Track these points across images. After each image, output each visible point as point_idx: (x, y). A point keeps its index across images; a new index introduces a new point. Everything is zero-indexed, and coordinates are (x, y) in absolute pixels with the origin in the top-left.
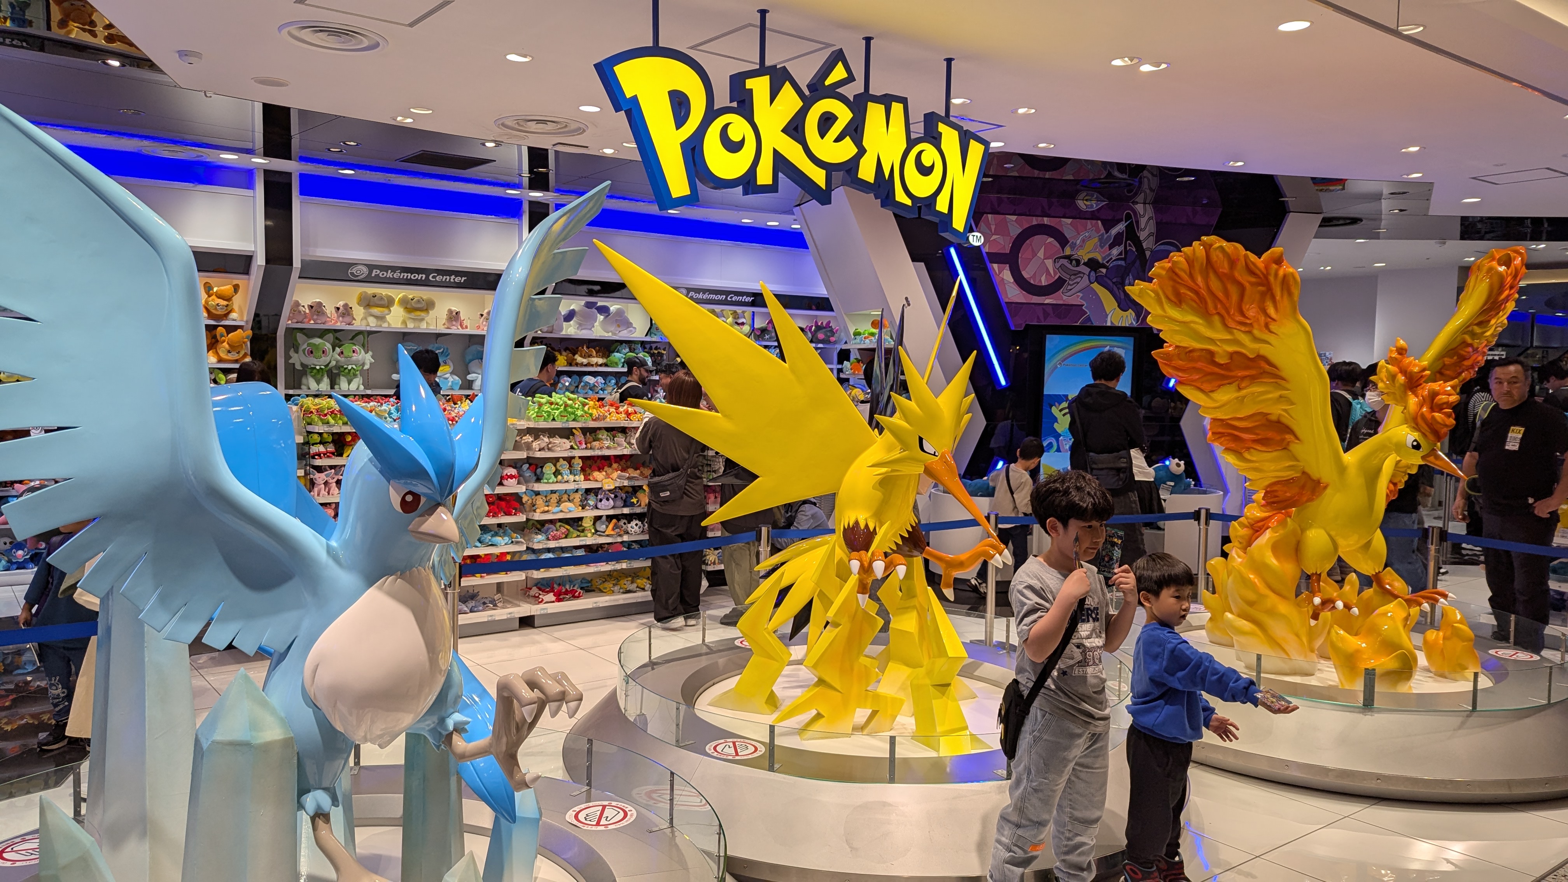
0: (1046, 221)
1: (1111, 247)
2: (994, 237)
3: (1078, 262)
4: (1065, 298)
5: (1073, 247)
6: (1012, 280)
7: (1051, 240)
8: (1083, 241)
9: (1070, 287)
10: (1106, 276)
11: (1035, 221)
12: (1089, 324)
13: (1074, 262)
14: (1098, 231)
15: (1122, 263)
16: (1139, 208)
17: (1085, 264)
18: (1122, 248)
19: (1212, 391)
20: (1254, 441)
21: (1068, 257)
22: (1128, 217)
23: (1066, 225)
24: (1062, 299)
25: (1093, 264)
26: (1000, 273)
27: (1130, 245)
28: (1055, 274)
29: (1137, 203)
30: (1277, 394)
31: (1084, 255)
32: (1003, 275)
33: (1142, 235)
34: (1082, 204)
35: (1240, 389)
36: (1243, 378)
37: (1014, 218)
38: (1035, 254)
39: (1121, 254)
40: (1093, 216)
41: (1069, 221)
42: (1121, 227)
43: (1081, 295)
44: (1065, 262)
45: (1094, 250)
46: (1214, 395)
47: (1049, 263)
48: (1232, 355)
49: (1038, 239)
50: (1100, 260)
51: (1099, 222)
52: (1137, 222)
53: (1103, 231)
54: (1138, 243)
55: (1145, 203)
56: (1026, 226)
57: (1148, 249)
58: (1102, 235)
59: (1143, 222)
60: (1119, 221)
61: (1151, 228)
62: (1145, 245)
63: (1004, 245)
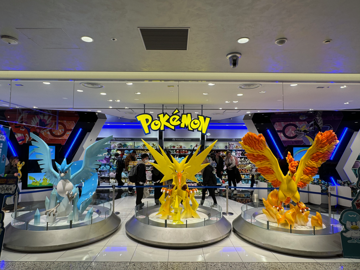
0: (291, 123)
1: (310, 127)
2: (278, 127)
3: (301, 131)
4: (298, 139)
5: (299, 128)
6: (283, 136)
7: (293, 127)
8: (302, 126)
9: (299, 137)
10: (309, 134)
11: (288, 123)
12: (305, 145)
13: (300, 131)
14: (306, 124)
15: (314, 130)
16: (318, 118)
17: (303, 131)
18: (313, 127)
19: (256, 162)
20: (266, 172)
21: (298, 130)
22: (314, 120)
23: (297, 123)
24: (297, 139)
25: (305, 131)
26: (280, 134)
27: (315, 126)
28: (295, 134)
29: (317, 117)
30: (268, 163)
31: (303, 129)
32: (281, 135)
33: (319, 124)
34: (301, 118)
35: (260, 162)
36: (261, 159)
37: (283, 123)
38: (289, 130)
39: (313, 128)
40: (304, 121)
41: (298, 122)
42: (312, 122)
43: (302, 138)
44: (297, 131)
45: (305, 128)
46: (256, 163)
47: (293, 132)
48: (257, 155)
49: (289, 127)
50: (307, 130)
51: (306, 122)
52: (317, 121)
53: (307, 124)
54: (318, 126)
55: (319, 116)
56: (286, 124)
57: (321, 127)
58: (307, 125)
59: (319, 121)
60: (312, 121)
61: (322, 122)
62: (320, 126)
63: (281, 129)
